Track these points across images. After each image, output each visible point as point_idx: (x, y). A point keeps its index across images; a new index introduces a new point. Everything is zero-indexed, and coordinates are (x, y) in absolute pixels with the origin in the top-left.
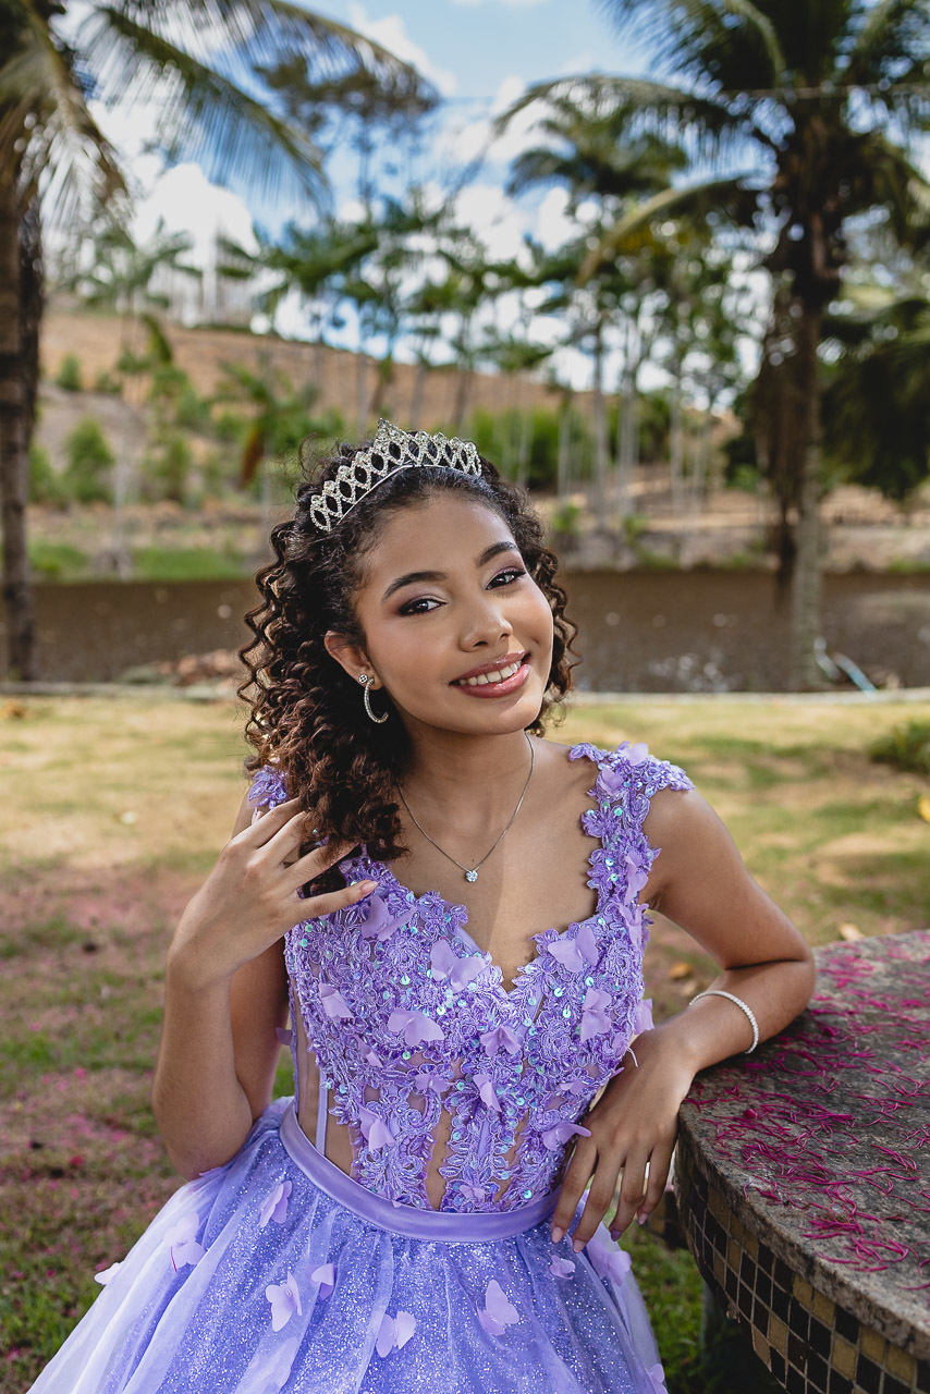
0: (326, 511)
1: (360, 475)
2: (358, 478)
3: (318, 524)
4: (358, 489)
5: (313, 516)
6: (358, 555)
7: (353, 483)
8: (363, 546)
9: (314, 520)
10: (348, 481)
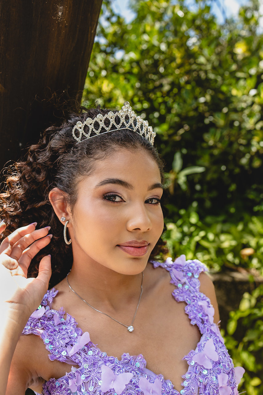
0: (81, 131)
1: (107, 122)
2: (105, 123)
3: (74, 135)
4: (103, 128)
5: (73, 130)
6: (92, 159)
7: (102, 125)
8: (96, 156)
9: (73, 133)
10: (100, 123)
